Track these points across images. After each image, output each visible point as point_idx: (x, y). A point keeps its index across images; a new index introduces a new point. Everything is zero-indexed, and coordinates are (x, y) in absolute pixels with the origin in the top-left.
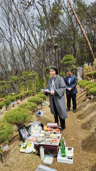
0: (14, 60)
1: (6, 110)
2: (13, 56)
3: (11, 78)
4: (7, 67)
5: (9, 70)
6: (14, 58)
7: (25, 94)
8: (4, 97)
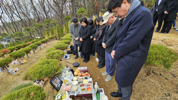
0: (35, 9)
1: (34, 53)
2: (33, 5)
3: (34, 25)
4: (29, 15)
5: (32, 18)
6: (34, 7)
7: (49, 38)
8: (30, 41)
